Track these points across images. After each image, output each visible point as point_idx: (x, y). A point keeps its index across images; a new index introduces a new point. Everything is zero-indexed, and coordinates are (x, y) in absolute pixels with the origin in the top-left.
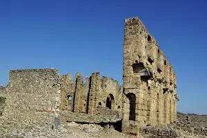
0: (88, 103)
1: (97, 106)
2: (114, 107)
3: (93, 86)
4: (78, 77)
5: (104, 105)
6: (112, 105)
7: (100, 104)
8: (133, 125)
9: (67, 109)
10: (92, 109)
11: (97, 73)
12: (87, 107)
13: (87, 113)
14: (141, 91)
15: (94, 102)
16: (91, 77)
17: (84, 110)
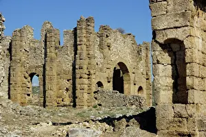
0: (74, 84)
1: (94, 89)
2: (130, 89)
3: (82, 49)
4: (49, 31)
5: (108, 87)
6: (126, 86)
7: (100, 84)
8: (184, 113)
9: (30, 102)
10: (83, 96)
11: (88, 20)
12: (74, 93)
13: (74, 106)
14: (197, 32)
15: (86, 81)
16: (75, 29)
17: (68, 101)
